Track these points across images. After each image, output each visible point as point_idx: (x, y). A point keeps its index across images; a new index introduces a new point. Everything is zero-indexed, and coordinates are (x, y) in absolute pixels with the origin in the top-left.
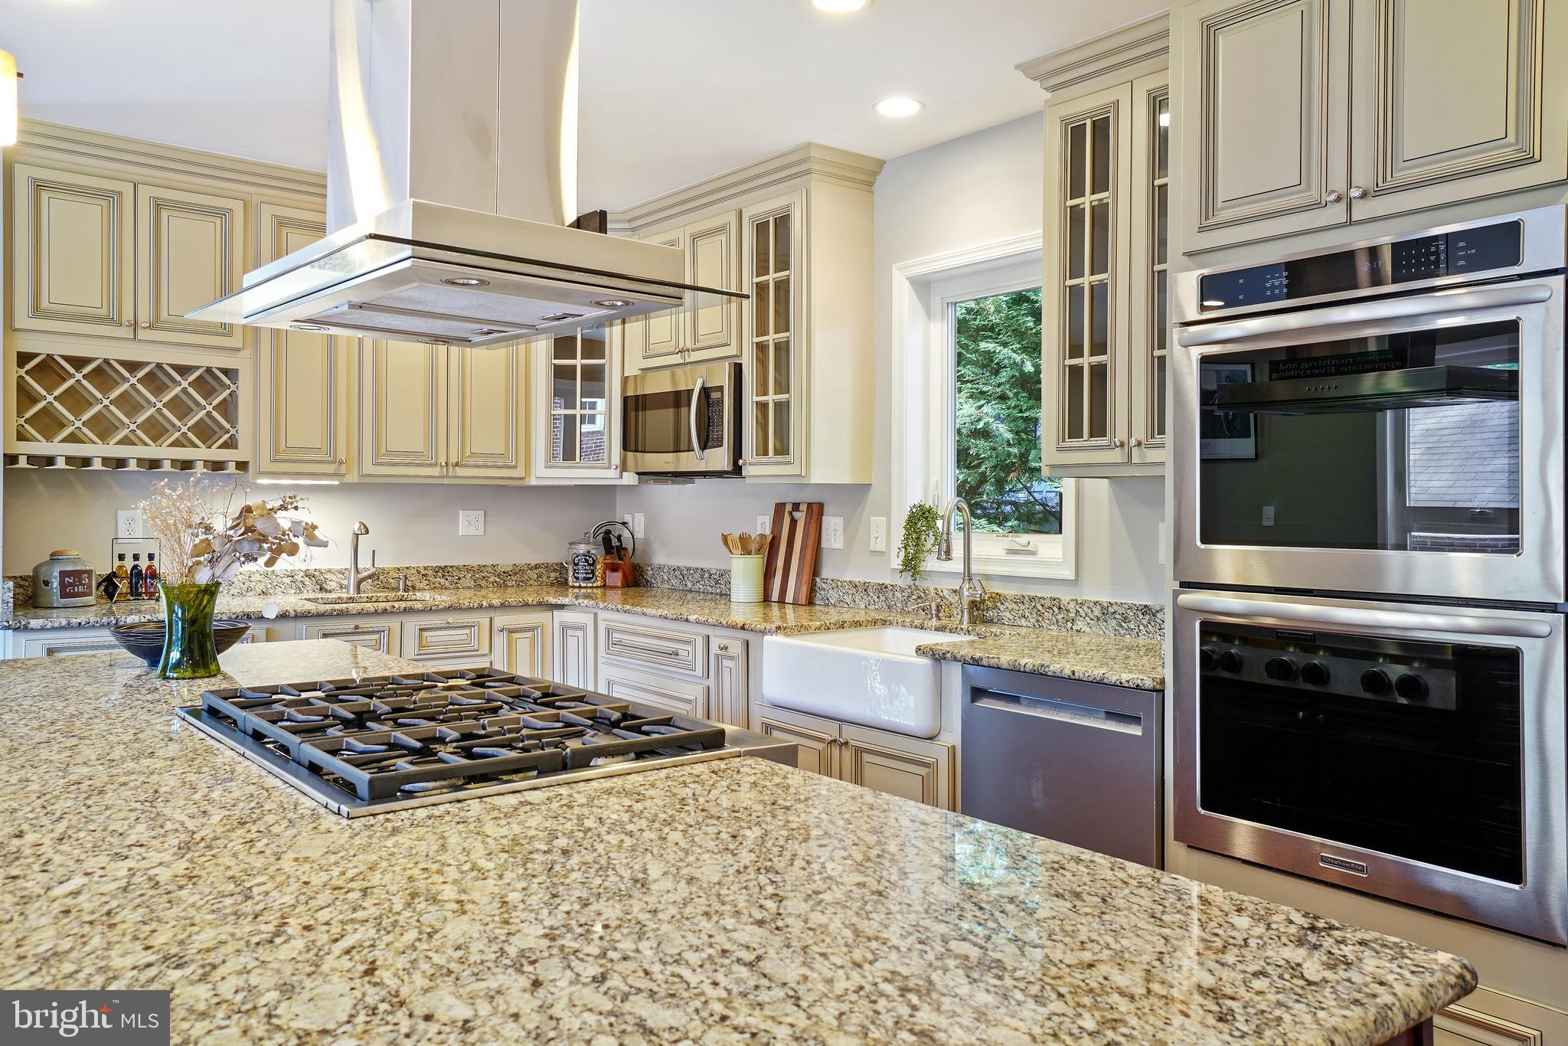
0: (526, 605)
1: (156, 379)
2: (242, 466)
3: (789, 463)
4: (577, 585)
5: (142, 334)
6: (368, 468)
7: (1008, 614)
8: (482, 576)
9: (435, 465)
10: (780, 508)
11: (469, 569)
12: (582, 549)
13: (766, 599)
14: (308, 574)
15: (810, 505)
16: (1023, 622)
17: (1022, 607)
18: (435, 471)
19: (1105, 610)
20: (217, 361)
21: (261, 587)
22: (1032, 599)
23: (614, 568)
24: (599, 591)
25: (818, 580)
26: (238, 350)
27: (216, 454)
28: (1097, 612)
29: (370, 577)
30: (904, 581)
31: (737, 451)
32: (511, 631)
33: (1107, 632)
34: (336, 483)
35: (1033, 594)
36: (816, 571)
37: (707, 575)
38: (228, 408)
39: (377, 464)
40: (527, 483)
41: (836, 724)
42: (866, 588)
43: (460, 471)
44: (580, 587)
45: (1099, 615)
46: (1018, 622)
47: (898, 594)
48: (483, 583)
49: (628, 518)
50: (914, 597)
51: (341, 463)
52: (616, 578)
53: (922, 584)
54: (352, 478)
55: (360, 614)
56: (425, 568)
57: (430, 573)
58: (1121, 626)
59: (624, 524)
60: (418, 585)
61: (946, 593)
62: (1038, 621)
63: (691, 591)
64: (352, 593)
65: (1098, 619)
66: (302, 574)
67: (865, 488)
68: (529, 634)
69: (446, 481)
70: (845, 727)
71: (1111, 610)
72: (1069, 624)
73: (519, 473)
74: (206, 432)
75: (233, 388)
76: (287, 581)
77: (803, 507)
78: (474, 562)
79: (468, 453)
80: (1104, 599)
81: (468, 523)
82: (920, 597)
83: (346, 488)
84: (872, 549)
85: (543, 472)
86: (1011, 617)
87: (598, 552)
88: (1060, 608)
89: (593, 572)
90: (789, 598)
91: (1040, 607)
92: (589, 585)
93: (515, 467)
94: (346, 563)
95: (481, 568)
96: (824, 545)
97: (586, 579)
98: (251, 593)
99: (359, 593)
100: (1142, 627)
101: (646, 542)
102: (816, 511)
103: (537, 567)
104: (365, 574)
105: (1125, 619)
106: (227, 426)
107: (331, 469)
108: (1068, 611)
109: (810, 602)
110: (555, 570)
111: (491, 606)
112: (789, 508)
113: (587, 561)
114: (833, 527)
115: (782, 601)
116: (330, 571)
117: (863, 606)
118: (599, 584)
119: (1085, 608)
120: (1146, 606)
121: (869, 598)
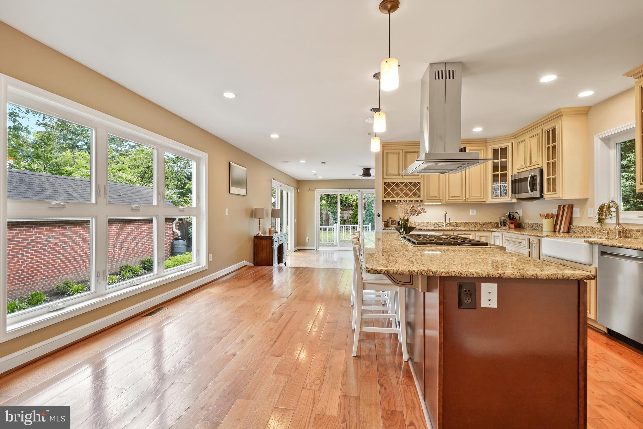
0: (484, 231)
1: (406, 185)
2: (421, 201)
3: (556, 194)
4: (501, 227)
5: (403, 177)
6: (447, 200)
7: (634, 235)
8: (475, 224)
9: (462, 199)
10: (560, 206)
11: (473, 223)
12: (503, 218)
13: (555, 231)
14: (435, 223)
15: (568, 205)
17: (639, 233)
18: (463, 200)
20: (416, 181)
21: (426, 225)
23: (512, 223)
24: (508, 229)
25: (571, 226)
26: (420, 178)
27: (416, 198)
29: (449, 224)
30: (598, 226)
31: (542, 191)
32: (480, 236)
34: (441, 204)
36: (570, 223)
37: (539, 225)
38: (419, 189)
39: (449, 199)
40: (486, 202)
41: (562, 261)
42: (586, 228)
43: (469, 200)
44: (502, 228)
47: (597, 230)
48: (476, 226)
49: (518, 211)
51: (441, 199)
52: (512, 226)
53: (604, 227)
54: (444, 202)
55: (444, 230)
56: (462, 222)
57: (463, 223)
59: (516, 212)
60: (460, 226)
63: (534, 229)
64: (445, 227)
67: (586, 200)
68: (485, 237)
69: (465, 203)
70: (564, 261)
73: (484, 200)
74: (415, 195)
75: (420, 186)
76: (431, 224)
77: (567, 206)
78: (474, 221)
79: (471, 196)
81: (473, 212)
83: (442, 205)
84: (589, 217)
85: (490, 200)
87: (508, 219)
89: (506, 224)
90: (562, 231)
92: (505, 227)
93: (483, 199)
94: (444, 221)
95: (476, 223)
96: (574, 216)
97: (504, 226)
99: (446, 227)
101: (523, 217)
102: (571, 207)
103: (491, 223)
104: (447, 223)
106: (419, 193)
107: (439, 201)
109: (568, 232)
110: (496, 224)
111: (475, 230)
112: (562, 206)
113: (504, 221)
114: (577, 212)
115: (559, 232)
116: (440, 222)
117: (585, 233)
118: (508, 227)
121: (587, 231)
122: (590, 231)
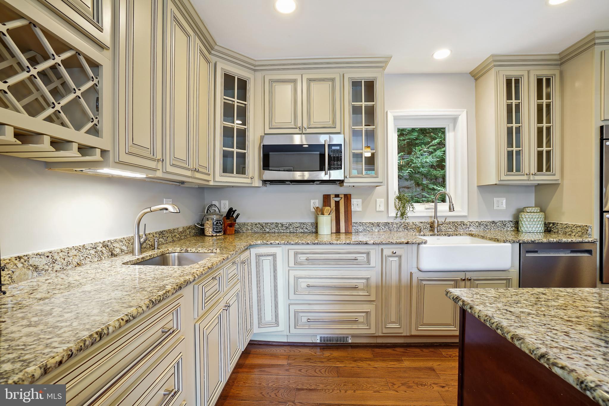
3: (375, 177)
7: (444, 228)
8: (174, 235)
10: (327, 196)
11: (170, 232)
13: (338, 231)
14: (105, 246)
15: (345, 195)
16: (450, 230)
17: (449, 225)
19: (480, 224)
20: (86, 49)
21: (76, 260)
22: (453, 223)
24: (223, 237)
27: (84, 138)
28: (477, 224)
30: (398, 220)
33: (480, 230)
35: (453, 221)
36: (351, 220)
39: (171, 165)
41: (464, 273)
42: (378, 225)
44: (216, 236)
45: (478, 225)
46: (448, 230)
48: (175, 238)
49: (214, 203)
50: (403, 226)
58: (485, 228)
61: (417, 223)
62: (456, 229)
65: (477, 226)
66: (101, 245)
71: (482, 223)
72: (467, 229)
73: (209, 179)
75: (95, 81)
76: (93, 252)
77: (342, 196)
79: (198, 164)
80: (479, 221)
82: (405, 226)
84: (377, 210)
86: (445, 229)
88: (464, 224)
91: (456, 225)
95: (174, 231)
97: (218, 232)
98: (70, 267)
100: (492, 227)
102: (349, 197)
105: (487, 226)
106: (91, 115)
108: (467, 225)
110: (193, 229)
112: (332, 196)
116: (115, 241)
119: (473, 224)
120: (493, 221)
121: (380, 228)
122: (384, 228)
